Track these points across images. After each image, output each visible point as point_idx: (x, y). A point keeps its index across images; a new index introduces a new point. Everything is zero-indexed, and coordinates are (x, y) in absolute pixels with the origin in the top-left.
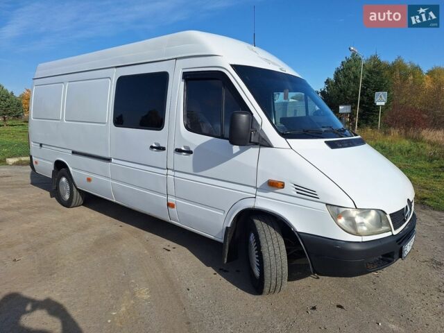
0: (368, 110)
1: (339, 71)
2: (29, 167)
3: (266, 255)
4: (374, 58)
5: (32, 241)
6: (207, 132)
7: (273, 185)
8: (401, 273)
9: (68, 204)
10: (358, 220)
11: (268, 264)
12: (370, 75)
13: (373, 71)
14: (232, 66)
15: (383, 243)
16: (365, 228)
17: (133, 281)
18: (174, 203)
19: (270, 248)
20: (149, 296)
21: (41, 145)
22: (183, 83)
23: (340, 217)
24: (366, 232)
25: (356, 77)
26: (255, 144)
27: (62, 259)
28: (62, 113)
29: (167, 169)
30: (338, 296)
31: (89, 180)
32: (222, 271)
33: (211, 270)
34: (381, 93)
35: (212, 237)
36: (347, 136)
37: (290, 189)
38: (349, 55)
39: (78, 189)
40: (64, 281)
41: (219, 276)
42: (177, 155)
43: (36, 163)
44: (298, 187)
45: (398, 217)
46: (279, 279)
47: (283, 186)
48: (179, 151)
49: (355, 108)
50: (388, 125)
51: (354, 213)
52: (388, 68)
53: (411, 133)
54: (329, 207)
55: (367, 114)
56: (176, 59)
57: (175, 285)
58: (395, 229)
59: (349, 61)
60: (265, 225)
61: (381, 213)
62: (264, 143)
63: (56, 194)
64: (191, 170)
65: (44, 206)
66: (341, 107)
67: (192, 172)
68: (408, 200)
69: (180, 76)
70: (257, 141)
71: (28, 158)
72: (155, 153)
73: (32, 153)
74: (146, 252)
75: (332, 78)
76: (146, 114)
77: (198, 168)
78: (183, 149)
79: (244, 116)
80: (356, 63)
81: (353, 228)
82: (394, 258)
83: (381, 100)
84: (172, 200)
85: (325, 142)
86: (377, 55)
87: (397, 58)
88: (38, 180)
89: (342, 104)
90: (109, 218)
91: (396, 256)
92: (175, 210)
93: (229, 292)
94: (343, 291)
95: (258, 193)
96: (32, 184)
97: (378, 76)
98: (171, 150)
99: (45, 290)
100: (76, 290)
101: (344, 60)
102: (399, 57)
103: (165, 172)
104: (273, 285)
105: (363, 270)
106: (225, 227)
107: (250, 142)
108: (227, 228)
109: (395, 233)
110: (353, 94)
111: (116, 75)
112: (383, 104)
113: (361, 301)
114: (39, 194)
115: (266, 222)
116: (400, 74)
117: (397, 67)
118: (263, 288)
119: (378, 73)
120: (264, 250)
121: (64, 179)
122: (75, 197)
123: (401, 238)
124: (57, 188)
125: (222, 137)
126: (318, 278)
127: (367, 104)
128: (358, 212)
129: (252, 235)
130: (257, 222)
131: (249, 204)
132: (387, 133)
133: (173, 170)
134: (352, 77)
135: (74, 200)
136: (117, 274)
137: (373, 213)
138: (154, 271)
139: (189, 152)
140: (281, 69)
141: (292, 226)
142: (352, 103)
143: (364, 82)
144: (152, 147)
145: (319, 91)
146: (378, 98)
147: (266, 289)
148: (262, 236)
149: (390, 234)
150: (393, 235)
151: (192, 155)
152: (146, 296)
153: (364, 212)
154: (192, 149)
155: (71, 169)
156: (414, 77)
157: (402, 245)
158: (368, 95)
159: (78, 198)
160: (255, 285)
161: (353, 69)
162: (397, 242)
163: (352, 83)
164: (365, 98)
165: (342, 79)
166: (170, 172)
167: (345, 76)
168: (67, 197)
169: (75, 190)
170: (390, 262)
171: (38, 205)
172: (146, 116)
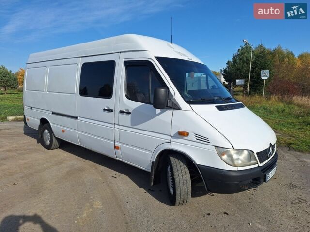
0: (256, 82)
1: (236, 56)
2: (23, 122)
3: (177, 180)
4: (261, 47)
5: (25, 171)
6: (141, 100)
7: (182, 134)
8: (268, 192)
9: (49, 148)
10: (235, 156)
11: (178, 185)
12: (257, 59)
13: (259, 56)
14: (156, 57)
15: (252, 171)
16: (240, 162)
17: (91, 197)
18: (119, 146)
19: (180, 175)
20: (101, 207)
21: (31, 108)
22: (125, 68)
23: (223, 155)
24: (240, 164)
25: (248, 60)
26: (170, 108)
27: (45, 183)
28: (46, 87)
29: (114, 124)
30: (225, 207)
31: (63, 131)
32: (150, 191)
33: (143, 190)
34: (265, 71)
35: (144, 169)
36: (232, 102)
37: (192, 136)
38: (243, 45)
39: (56, 138)
40: (47, 197)
41: (148, 194)
42: (121, 115)
43: (28, 120)
44: (197, 136)
45: (263, 155)
46: (186, 195)
47: (188, 135)
48: (122, 112)
49: (248, 81)
50: (270, 93)
51: (232, 152)
52: (270, 53)
53: (286, 98)
54: (216, 148)
55: (256, 85)
56: (120, 52)
57: (119, 200)
58: (260, 163)
59: (243, 49)
60: (177, 160)
61: (251, 152)
62: (176, 107)
63: (41, 141)
64: (129, 124)
65: (33, 149)
66: (237, 81)
67: (130, 126)
68: (271, 144)
69: (123, 63)
70: (171, 106)
71: (22, 117)
72: (106, 113)
73: (26, 113)
74: (100, 179)
75: (231, 60)
76: (102, 86)
77: (134, 123)
78: (125, 111)
79: (163, 90)
80: (248, 50)
81: (232, 161)
82: (260, 182)
83: (265, 75)
84: (117, 144)
85: (216, 106)
86: (262, 45)
87: (277, 46)
88: (29, 131)
89: (238, 79)
90: (76, 157)
91: (262, 180)
92: (119, 151)
93: (154, 204)
94: (229, 203)
95: (172, 140)
96: (24, 134)
97: (263, 59)
98: (117, 111)
99: (35, 203)
100: (54, 203)
101: (240, 48)
102: (279, 46)
103: (113, 126)
104: (182, 199)
105: (239, 189)
106: (151, 162)
107: (167, 106)
108: (153, 162)
109: (261, 165)
110: (246, 71)
111: (81, 62)
112: (267, 78)
113: (240, 210)
114: (29, 141)
115: (177, 159)
116: (279, 58)
117: (277, 53)
118: (175, 201)
119: (263, 57)
120: (176, 176)
121: (46, 131)
122: (54, 143)
123: (265, 169)
124: (42, 137)
125: (149, 103)
126: (213, 195)
127: (255, 78)
128: (235, 152)
129: (169, 167)
130: (172, 158)
131: (167, 147)
132: (269, 99)
133: (118, 125)
134: (245, 60)
135: (53, 145)
136: (81, 193)
137: (246, 152)
138: (105, 191)
139: (128, 113)
140: (189, 59)
141: (194, 161)
142: (245, 77)
143: (253, 63)
144: (104, 110)
145: (223, 69)
146: (263, 74)
147: (177, 202)
148: (174, 167)
149: (257, 166)
150: (259, 166)
151: (130, 115)
152: (100, 207)
153: (240, 151)
154: (130, 111)
155: (51, 124)
156: (288, 59)
157: (265, 173)
158: (256, 72)
159: (55, 143)
160: (170, 199)
161: (246, 54)
162: (262, 171)
163: (245, 64)
164: (254, 75)
165: (238, 61)
166: (116, 126)
167: (240, 59)
168: (48, 143)
169: (54, 138)
170: (258, 184)
171: (30, 148)
172: (102, 88)
